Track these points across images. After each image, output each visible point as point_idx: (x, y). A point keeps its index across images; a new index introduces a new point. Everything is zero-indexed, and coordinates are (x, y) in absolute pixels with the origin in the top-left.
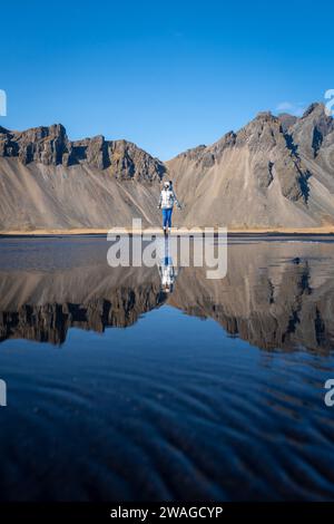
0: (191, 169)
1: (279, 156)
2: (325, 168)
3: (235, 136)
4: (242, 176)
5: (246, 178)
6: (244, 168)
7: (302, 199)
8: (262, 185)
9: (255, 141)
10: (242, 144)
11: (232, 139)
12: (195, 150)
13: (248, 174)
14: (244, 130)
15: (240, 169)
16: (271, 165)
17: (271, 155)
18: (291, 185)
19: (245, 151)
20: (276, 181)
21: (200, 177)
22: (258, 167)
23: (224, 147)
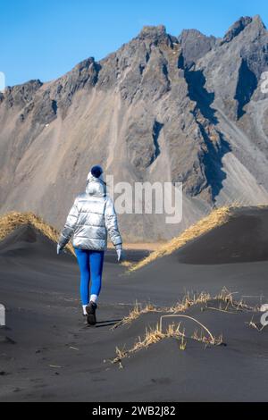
0: (11, 125)
1: (173, 111)
2: (254, 137)
3: (97, 67)
4: (104, 143)
5: (111, 149)
6: (108, 131)
7: (206, 193)
8: (138, 164)
9: (132, 81)
10: (110, 83)
11: (92, 73)
12: (22, 89)
13: (115, 140)
14: (113, 57)
15: (101, 131)
16: (158, 127)
17: (159, 108)
18: (188, 166)
19: (114, 98)
20: (163, 158)
21: (27, 140)
22: (134, 131)
23: (77, 88)
